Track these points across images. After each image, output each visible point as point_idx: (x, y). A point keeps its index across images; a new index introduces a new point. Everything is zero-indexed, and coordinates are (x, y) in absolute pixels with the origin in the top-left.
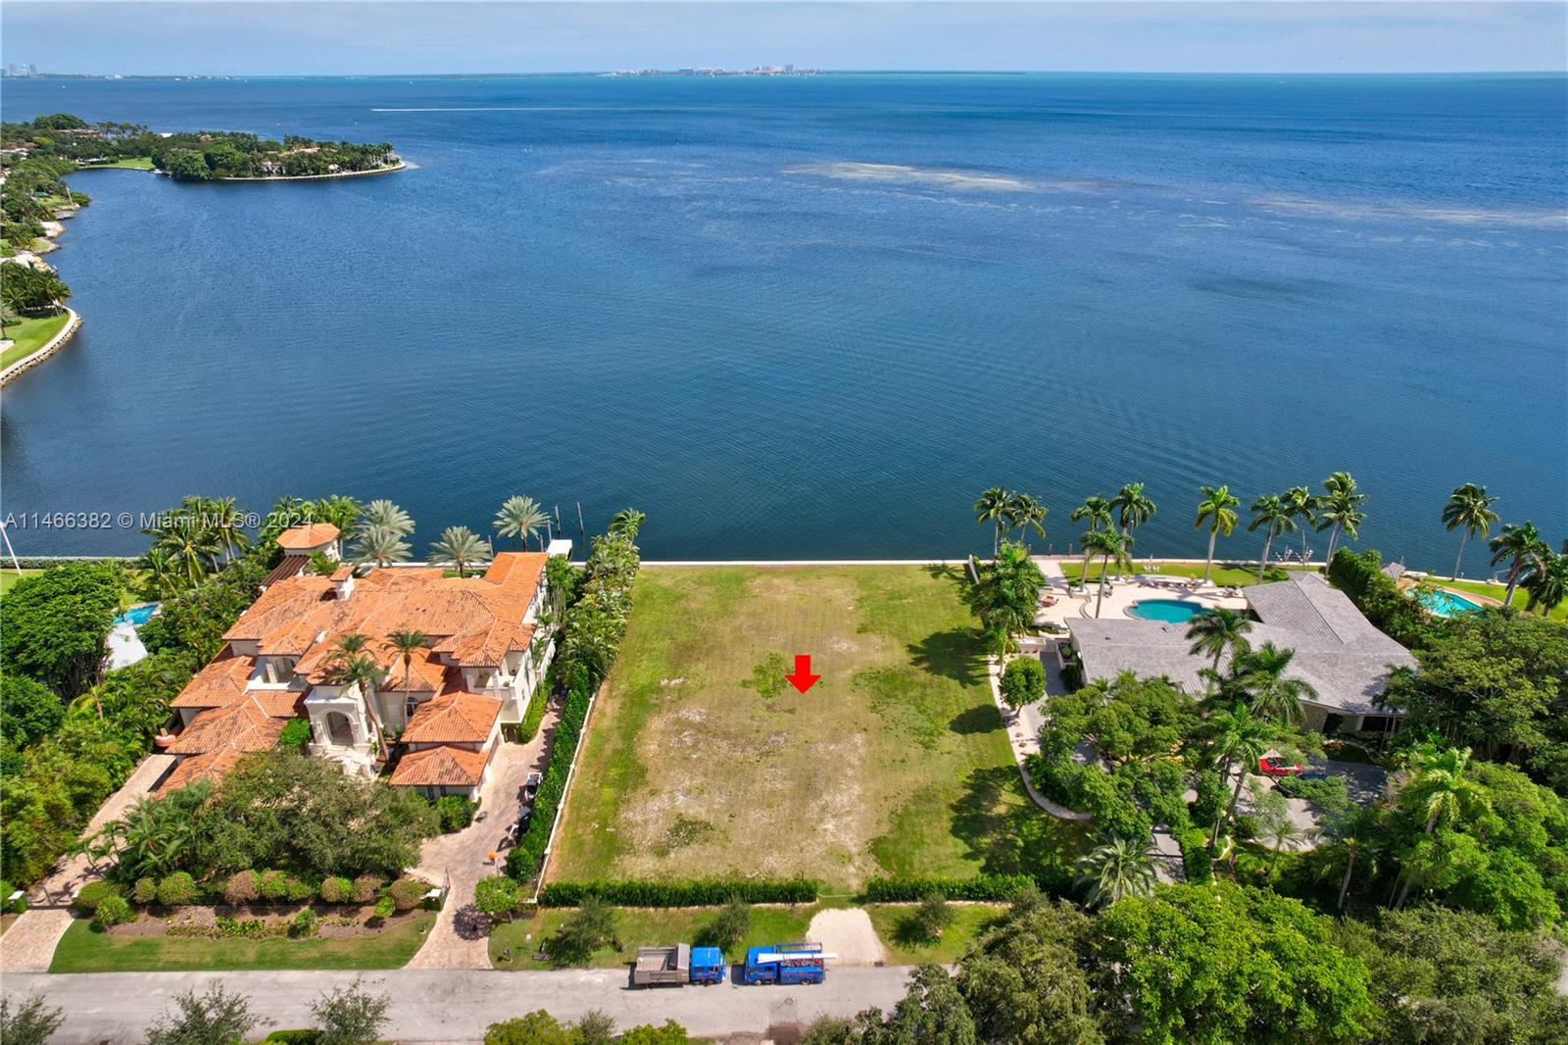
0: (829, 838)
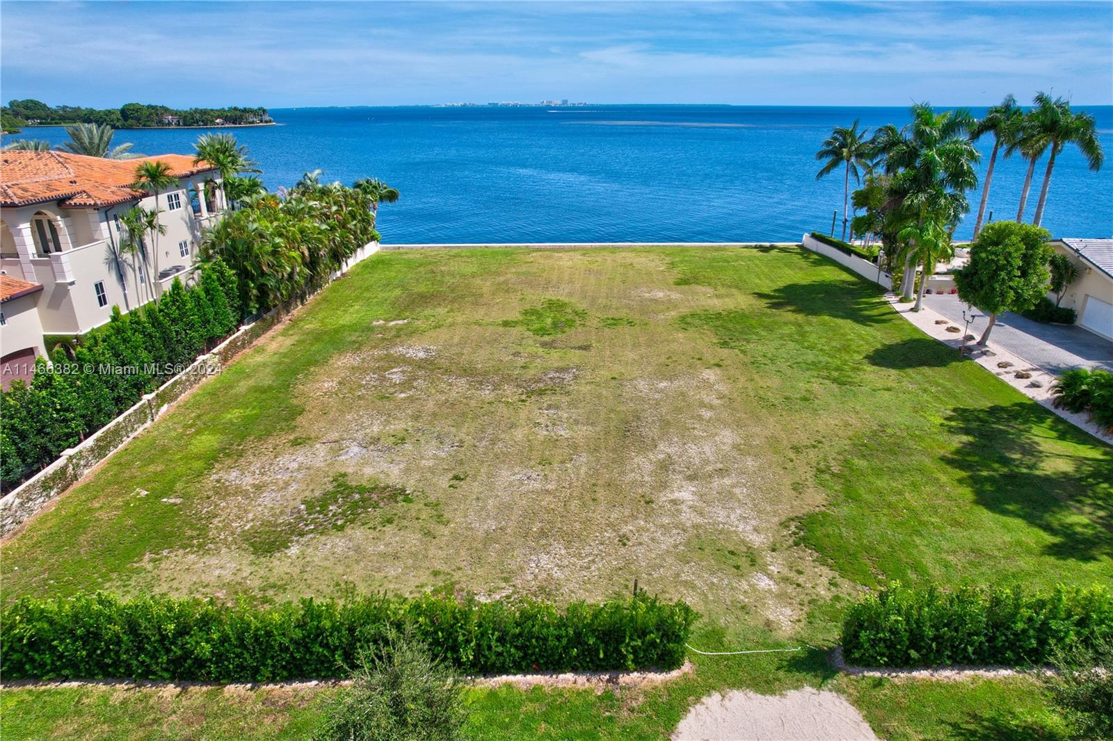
0: (688, 518)
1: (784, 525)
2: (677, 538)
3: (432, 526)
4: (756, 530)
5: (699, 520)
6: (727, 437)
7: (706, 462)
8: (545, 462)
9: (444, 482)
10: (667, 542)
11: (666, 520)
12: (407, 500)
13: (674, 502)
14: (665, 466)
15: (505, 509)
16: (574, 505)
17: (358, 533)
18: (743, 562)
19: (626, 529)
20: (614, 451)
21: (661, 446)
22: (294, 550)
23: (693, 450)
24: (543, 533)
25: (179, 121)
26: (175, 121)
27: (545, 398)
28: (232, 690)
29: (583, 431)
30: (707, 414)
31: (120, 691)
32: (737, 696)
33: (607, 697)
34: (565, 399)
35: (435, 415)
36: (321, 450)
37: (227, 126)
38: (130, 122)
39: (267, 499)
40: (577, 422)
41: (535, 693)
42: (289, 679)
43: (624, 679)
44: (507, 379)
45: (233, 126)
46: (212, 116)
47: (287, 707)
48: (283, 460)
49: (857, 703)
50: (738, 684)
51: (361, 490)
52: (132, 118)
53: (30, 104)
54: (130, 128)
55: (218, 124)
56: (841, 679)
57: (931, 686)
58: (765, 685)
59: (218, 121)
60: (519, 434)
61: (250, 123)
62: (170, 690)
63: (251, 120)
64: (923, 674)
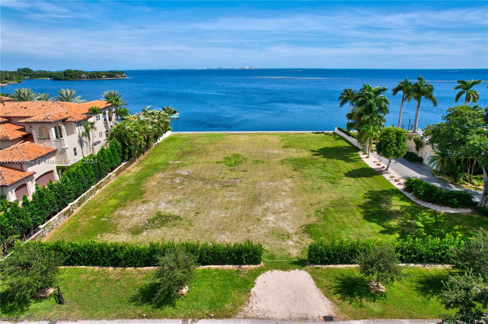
0: (271, 225)
1: (301, 227)
2: (266, 230)
3: (188, 227)
4: (292, 228)
5: (274, 226)
6: (289, 201)
7: (280, 208)
8: (226, 208)
9: (193, 214)
10: (262, 232)
11: (263, 226)
12: (181, 219)
13: (267, 220)
14: (266, 210)
15: (212, 222)
16: (235, 221)
17: (165, 229)
18: (286, 237)
19: (250, 228)
20: (250, 205)
21: (266, 204)
22: (145, 234)
23: (276, 205)
24: (223, 229)
25: (87, 77)
26: (86, 77)
27: (229, 188)
28: (128, 269)
29: (241, 199)
30: (283, 193)
31: (97, 268)
32: (276, 272)
33: (238, 271)
34: (236, 188)
35: (190, 193)
36: (152, 205)
37: (107, 78)
38: (67, 77)
39: (135, 219)
40: (239, 196)
41: (217, 270)
42: (145, 266)
43: (243, 266)
44: (216, 182)
45: (110, 78)
46: (101, 75)
47: (145, 273)
48: (140, 207)
49: (310, 273)
50: (277, 269)
51: (165, 216)
52: (68, 76)
53: (26, 70)
54: (67, 80)
55: (104, 78)
56: (308, 267)
57: (333, 269)
58: (284, 268)
59: (104, 76)
60: (219, 200)
61: (117, 77)
62: (111, 269)
63: (117, 76)
64: (331, 266)
